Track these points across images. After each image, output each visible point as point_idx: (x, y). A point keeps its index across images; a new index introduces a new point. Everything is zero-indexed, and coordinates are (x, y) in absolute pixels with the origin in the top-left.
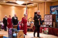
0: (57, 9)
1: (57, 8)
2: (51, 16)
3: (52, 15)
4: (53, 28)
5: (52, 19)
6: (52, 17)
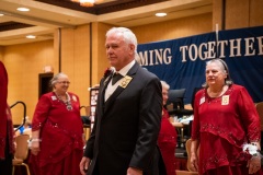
0: (149, 62)
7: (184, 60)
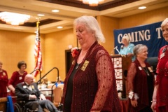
0: (135, 39)
1: (134, 34)
2: (118, 63)
3: (120, 59)
4: (125, 102)
5: (121, 71)
6: (120, 66)
7: (159, 37)
